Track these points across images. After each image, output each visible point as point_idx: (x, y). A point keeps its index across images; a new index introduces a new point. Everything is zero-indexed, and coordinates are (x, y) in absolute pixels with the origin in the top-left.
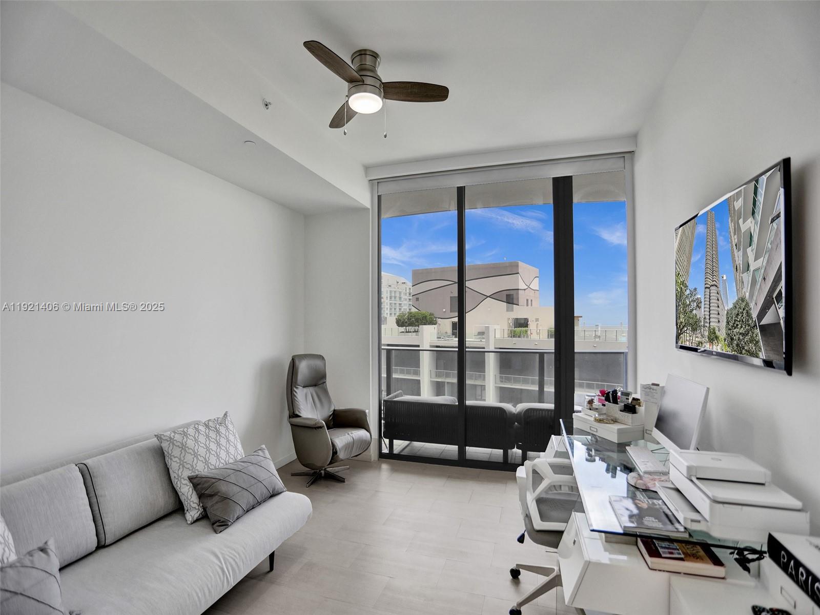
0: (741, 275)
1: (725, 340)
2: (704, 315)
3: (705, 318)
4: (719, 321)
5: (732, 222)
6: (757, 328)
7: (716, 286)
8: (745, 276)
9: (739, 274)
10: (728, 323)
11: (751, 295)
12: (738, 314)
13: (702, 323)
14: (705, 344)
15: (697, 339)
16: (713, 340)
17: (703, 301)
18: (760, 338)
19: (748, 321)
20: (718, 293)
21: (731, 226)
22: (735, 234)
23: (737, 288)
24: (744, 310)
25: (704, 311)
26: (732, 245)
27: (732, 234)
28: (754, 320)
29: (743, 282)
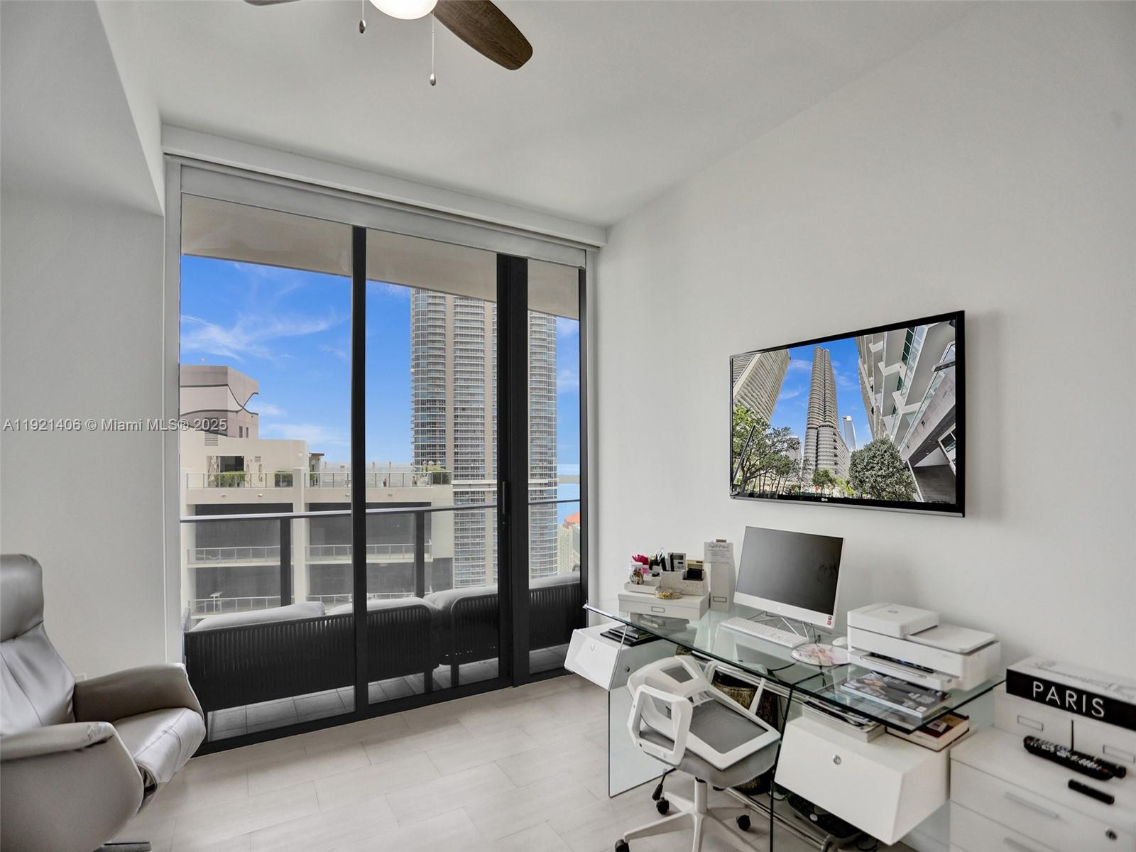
0: (881, 417)
1: (848, 483)
2: (805, 457)
3: (806, 461)
4: (836, 464)
5: (864, 363)
6: (909, 470)
7: (832, 427)
8: (888, 420)
9: (878, 416)
10: (854, 464)
11: (900, 438)
12: (874, 456)
13: (802, 466)
14: (806, 488)
15: (787, 483)
16: (823, 483)
17: (802, 441)
18: (915, 479)
19: (893, 463)
20: (834, 434)
21: (864, 369)
22: (870, 375)
23: (872, 430)
24: (885, 452)
25: (805, 453)
26: (864, 388)
27: (865, 376)
28: (904, 462)
29: (884, 425)
